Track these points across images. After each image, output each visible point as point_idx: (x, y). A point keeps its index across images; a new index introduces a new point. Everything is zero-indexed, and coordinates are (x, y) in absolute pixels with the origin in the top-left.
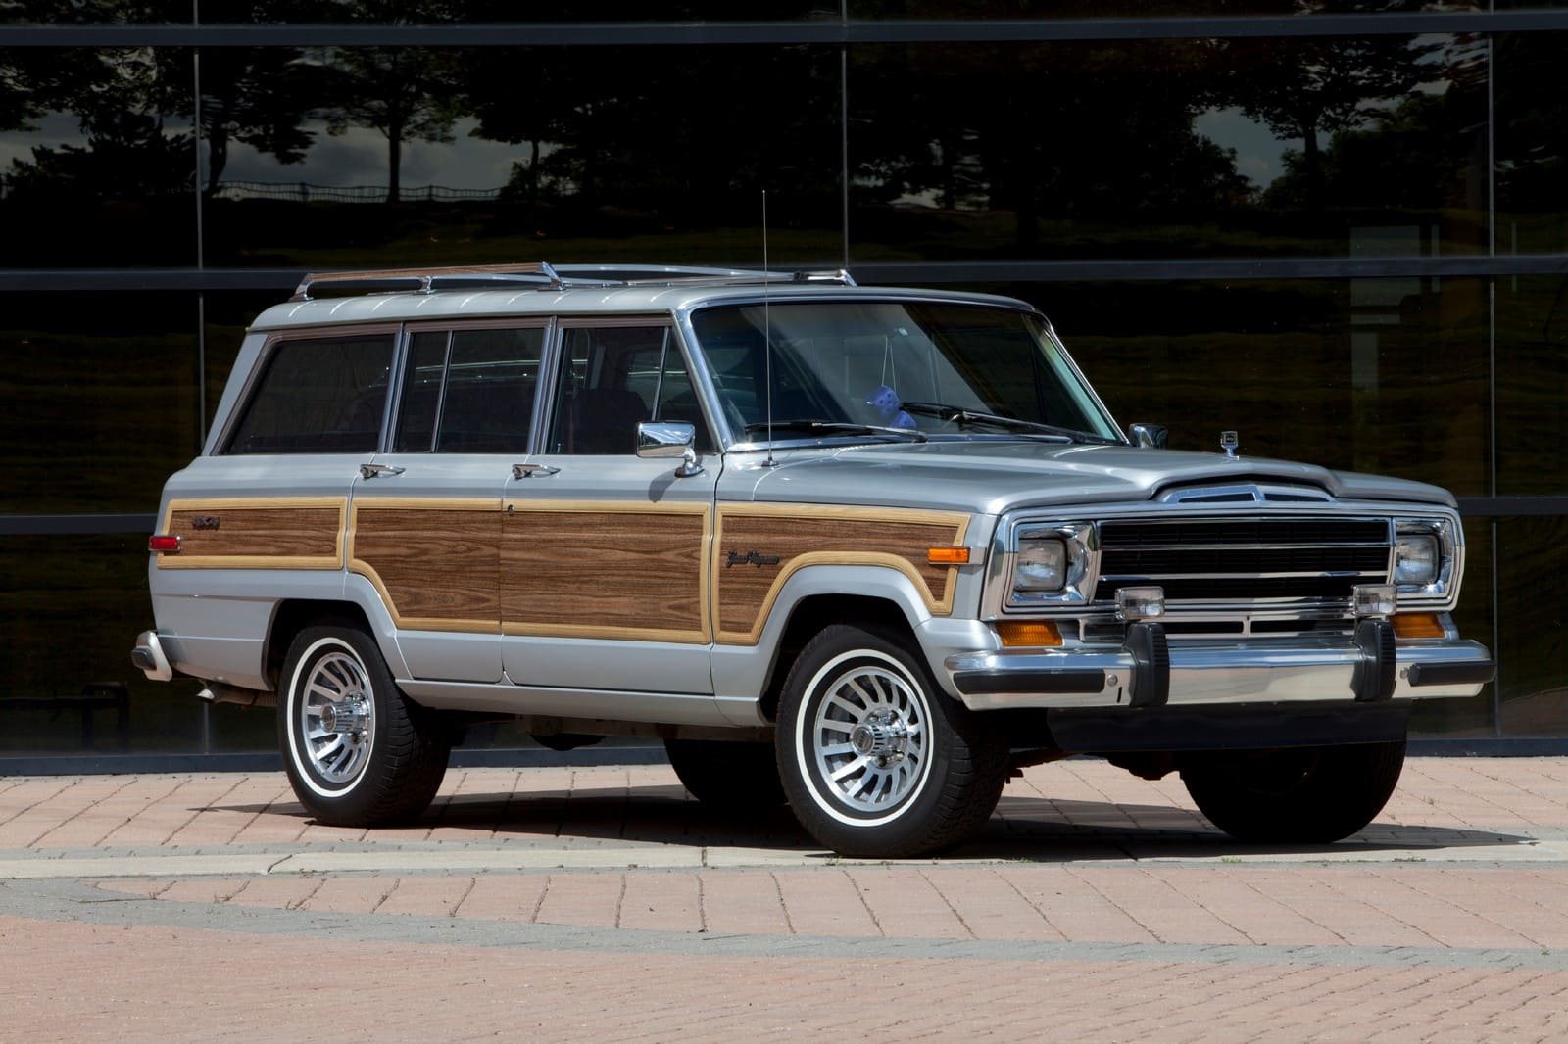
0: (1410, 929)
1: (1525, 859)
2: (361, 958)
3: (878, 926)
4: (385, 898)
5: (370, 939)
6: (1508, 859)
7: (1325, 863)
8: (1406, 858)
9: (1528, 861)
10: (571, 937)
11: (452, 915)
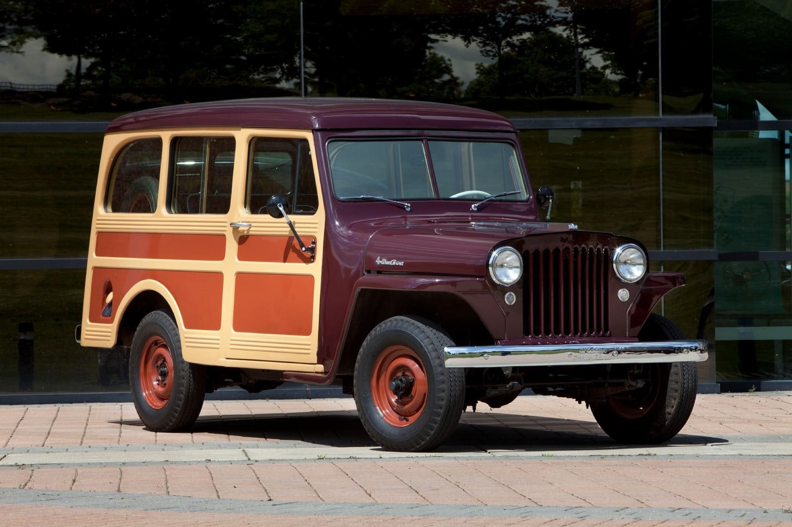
0: (677, 497)
1: (712, 454)
2: (76, 518)
3: (370, 496)
4: (74, 481)
5: (77, 506)
6: (702, 454)
7: (603, 457)
8: (645, 454)
9: (713, 455)
10: (195, 504)
11: (119, 491)
